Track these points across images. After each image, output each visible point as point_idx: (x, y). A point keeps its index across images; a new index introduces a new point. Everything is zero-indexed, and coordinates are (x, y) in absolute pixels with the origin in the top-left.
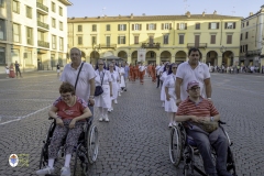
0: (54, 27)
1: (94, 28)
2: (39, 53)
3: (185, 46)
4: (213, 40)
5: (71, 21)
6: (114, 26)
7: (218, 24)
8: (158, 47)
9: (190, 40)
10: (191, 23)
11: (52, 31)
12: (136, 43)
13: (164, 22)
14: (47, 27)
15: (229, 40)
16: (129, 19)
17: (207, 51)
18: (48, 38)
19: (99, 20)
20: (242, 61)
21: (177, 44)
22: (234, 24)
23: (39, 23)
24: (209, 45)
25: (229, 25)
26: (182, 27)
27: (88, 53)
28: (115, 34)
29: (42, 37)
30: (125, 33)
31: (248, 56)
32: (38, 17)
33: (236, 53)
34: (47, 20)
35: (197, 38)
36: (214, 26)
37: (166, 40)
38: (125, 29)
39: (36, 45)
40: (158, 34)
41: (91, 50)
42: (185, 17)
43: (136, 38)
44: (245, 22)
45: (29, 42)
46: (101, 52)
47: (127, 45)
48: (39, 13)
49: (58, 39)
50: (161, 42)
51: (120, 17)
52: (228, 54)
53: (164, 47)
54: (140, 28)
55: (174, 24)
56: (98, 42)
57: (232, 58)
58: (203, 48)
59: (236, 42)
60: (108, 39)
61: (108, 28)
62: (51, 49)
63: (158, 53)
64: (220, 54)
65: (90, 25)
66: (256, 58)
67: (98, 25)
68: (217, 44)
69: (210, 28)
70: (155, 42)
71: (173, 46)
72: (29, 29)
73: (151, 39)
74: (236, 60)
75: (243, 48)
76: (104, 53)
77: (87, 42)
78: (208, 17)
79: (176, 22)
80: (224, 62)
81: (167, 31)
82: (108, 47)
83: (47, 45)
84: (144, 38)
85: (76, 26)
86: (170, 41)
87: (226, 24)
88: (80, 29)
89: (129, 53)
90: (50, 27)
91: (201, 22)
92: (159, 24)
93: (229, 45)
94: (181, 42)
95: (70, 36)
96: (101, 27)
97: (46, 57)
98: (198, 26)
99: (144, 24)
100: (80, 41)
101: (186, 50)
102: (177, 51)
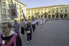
1: (32, 11)
3: (54, 13)
4: (62, 11)
5: (27, 9)
6: (37, 10)
7: (63, 7)
8: (47, 14)
10: (55, 8)
12: (42, 13)
13: (49, 8)
15: (66, 11)
16: (40, 8)
17: (60, 14)
19: (33, 9)
22: (67, 7)
23: (20, 11)
24: (61, 13)
27: (31, 16)
33: (68, 14)
35: (57, 11)
36: (61, 8)
37: (49, 12)
38: (39, 10)
39: (19, 16)
40: (47, 11)
42: (54, 6)
43: (42, 12)
47: (40, 14)
48: (20, 9)
51: (38, 8)
53: (49, 14)
55: (51, 8)
56: (33, 14)
57: (67, 16)
58: (59, 14)
63: (47, 15)
64: (64, 15)
65: (31, 10)
67: (33, 10)
69: (60, 8)
70: (47, 13)
71: (51, 14)
72: (18, 12)
73: (46, 12)
76: (35, 16)
77: (31, 14)
78: (60, 6)
79: (52, 8)
81: (49, 10)
84: (44, 12)
85: (28, 10)
86: (50, 12)
87: (65, 7)
88: (29, 11)
89: (40, 16)
91: (58, 7)
92: (47, 9)
93: (66, 13)
94: (53, 12)
95: (27, 13)
96: (34, 10)
97: (22, 18)
98: (57, 8)
99: (44, 9)
100: (29, 14)
101: (55, 15)
102: (52, 15)
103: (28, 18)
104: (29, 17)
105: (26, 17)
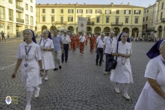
0: (27, 9)
1: (53, 11)
2: (17, 26)
3: (109, 24)
4: (127, 21)
5: (38, 6)
6: (66, 10)
7: (130, 11)
8: (93, 24)
9: (113, 20)
10: (114, 10)
11: (25, 12)
13: (97, 9)
14: (23, 9)
15: (136, 21)
16: (75, 6)
17: (123, 27)
18: (23, 17)
19: (56, 6)
20: (143, 34)
21: (105, 23)
22: (140, 11)
23: (17, 7)
24: (124, 24)
25: (137, 12)
26: (108, 12)
27: (49, 27)
28: (66, 15)
29: (19, 16)
30: (73, 15)
31: (147, 31)
32: (16, 3)
33: (140, 29)
34: (22, 5)
35: (117, 19)
36: (127, 12)
37: (98, 20)
38: (73, 12)
39: (15, 21)
40: (93, 16)
41: (51, 25)
42: (110, 6)
44: (146, 10)
45: (10, 19)
46: (57, 26)
47: (73, 22)
49: (29, 17)
50: (95, 21)
51: (69, 5)
52: (135, 30)
53: (97, 24)
54: (82, 11)
55: (103, 10)
56: (56, 20)
57: (138, 32)
58: (121, 25)
59: (140, 23)
60: (62, 18)
61: (62, 11)
62: (25, 24)
63: (93, 28)
64: (131, 30)
65: (51, 9)
66: (152, 33)
67: (56, 9)
68: (129, 24)
69: (125, 13)
70: (91, 21)
71: (102, 24)
72: (11, 10)
73: (89, 19)
74: (140, 33)
75: (145, 26)
76: (59, 27)
77: (48, 20)
78: (124, 6)
79: (105, 9)
80: (133, 35)
81: (99, 14)
82: (62, 23)
83: (23, 21)
85: (41, 9)
86: (101, 21)
87: (135, 11)
88: (44, 11)
89: (75, 27)
90: (25, 9)
91: (120, 9)
92: (94, 10)
93: (136, 24)
94: (107, 21)
95: (38, 16)
97: (22, 29)
98: (118, 12)
99: (85, 10)
100: (44, 20)
101: (110, 27)
102: (104, 27)
103: (39, 30)
104: (44, 27)
105: (36, 28)
